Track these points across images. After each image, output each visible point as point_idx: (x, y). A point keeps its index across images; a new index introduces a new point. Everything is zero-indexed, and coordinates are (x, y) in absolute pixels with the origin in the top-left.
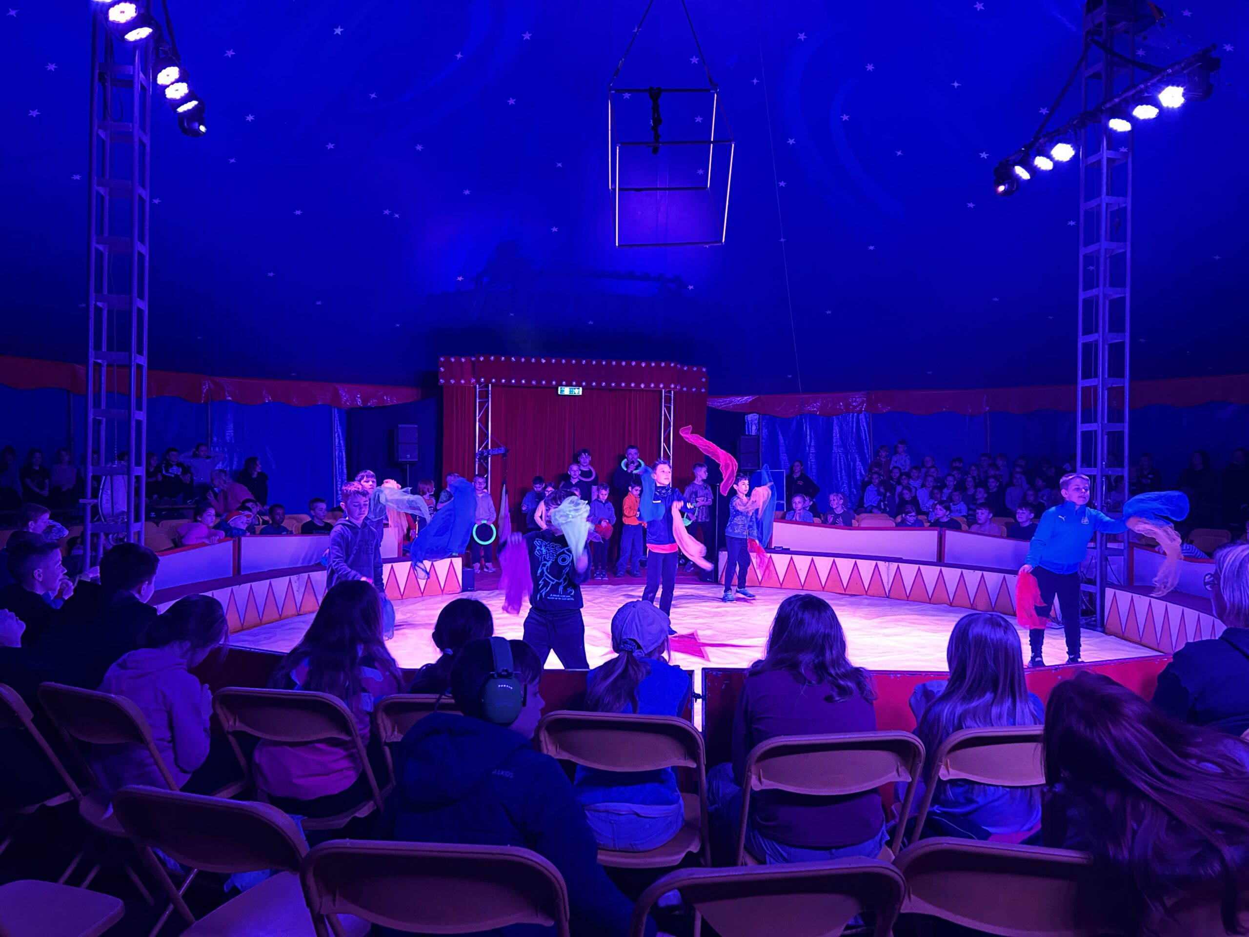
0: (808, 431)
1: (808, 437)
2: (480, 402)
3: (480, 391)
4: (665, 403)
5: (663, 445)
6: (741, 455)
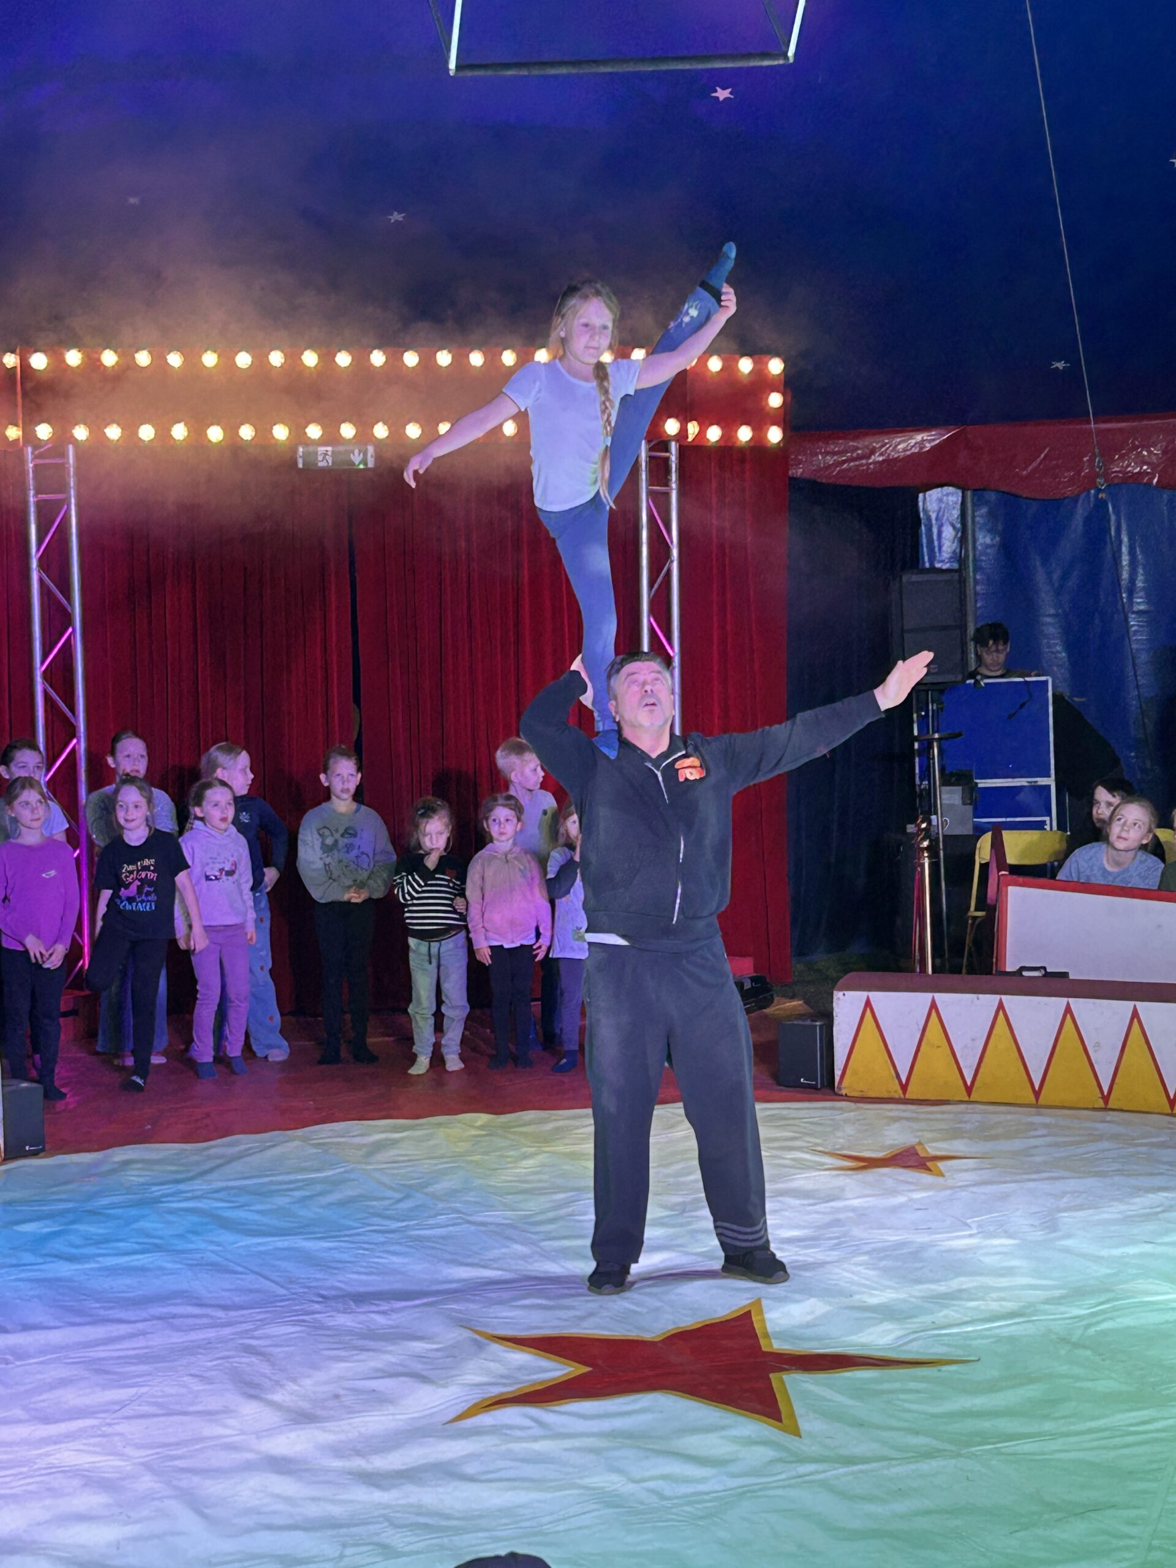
0: (1125, 539)
1: (1125, 560)
2: (38, 504)
3: (35, 466)
4: (651, 482)
5: (649, 621)
6: (906, 635)
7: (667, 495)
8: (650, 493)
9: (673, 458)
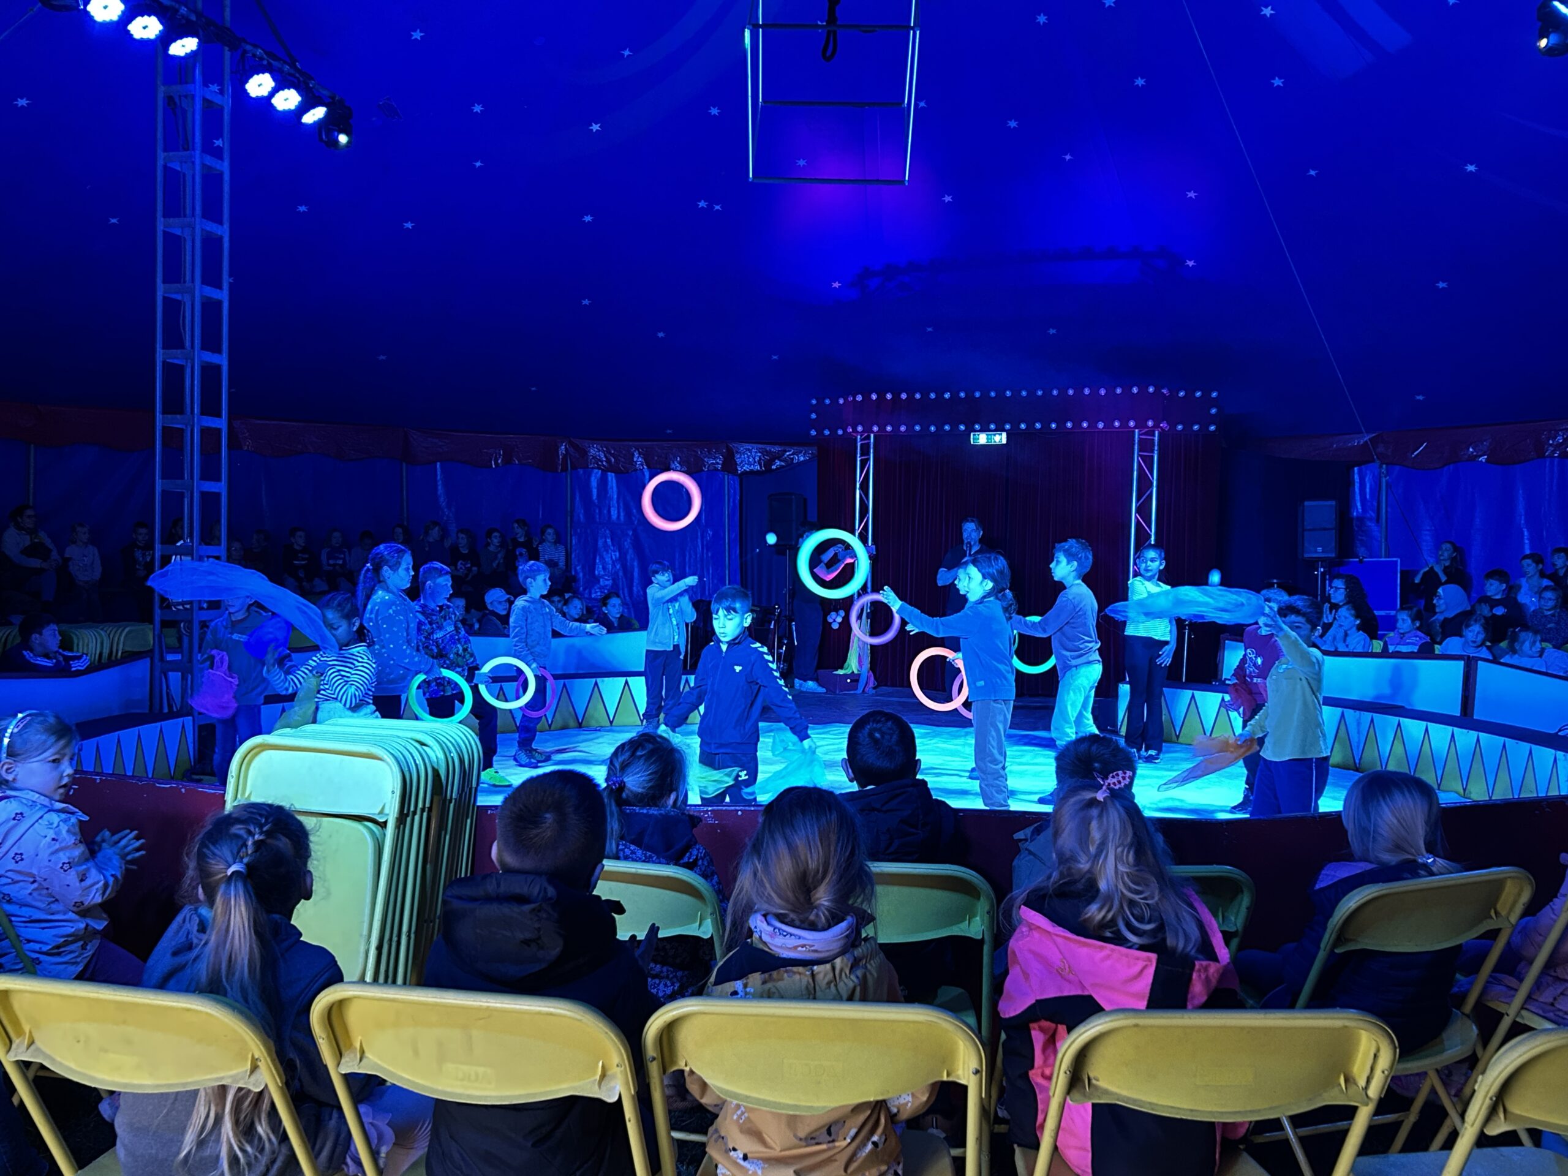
2: (861, 461)
3: (862, 445)
4: (1140, 450)
5: (1136, 516)
6: (1306, 533)
7: (1152, 457)
8: (1139, 455)
9: (1156, 439)
